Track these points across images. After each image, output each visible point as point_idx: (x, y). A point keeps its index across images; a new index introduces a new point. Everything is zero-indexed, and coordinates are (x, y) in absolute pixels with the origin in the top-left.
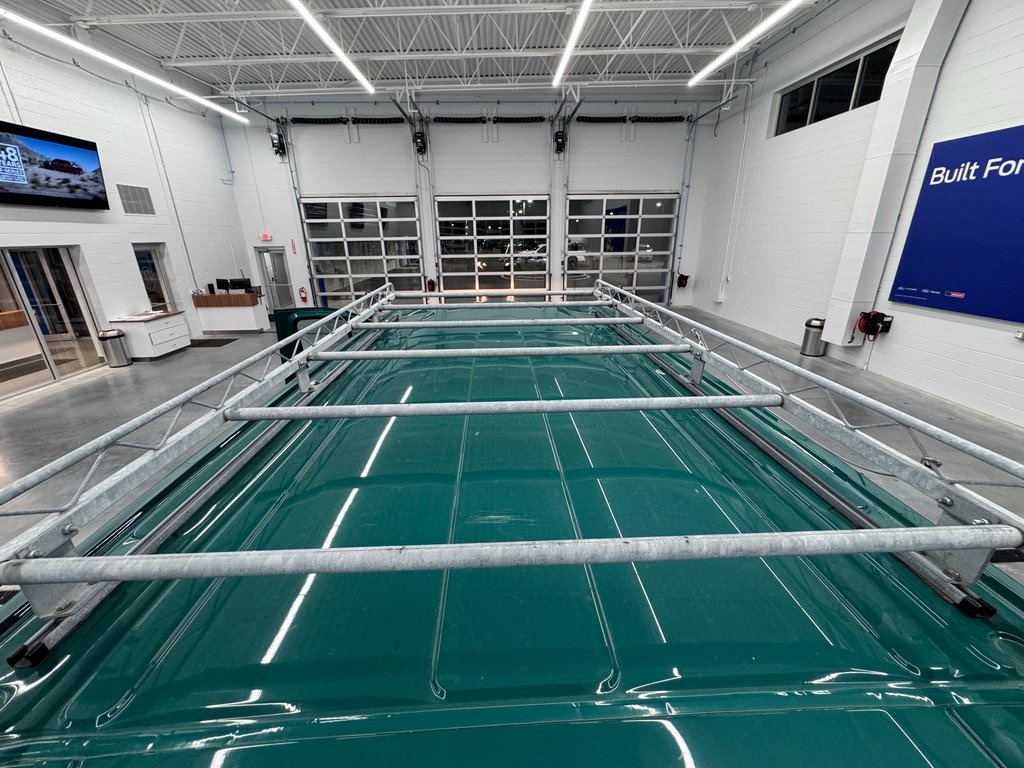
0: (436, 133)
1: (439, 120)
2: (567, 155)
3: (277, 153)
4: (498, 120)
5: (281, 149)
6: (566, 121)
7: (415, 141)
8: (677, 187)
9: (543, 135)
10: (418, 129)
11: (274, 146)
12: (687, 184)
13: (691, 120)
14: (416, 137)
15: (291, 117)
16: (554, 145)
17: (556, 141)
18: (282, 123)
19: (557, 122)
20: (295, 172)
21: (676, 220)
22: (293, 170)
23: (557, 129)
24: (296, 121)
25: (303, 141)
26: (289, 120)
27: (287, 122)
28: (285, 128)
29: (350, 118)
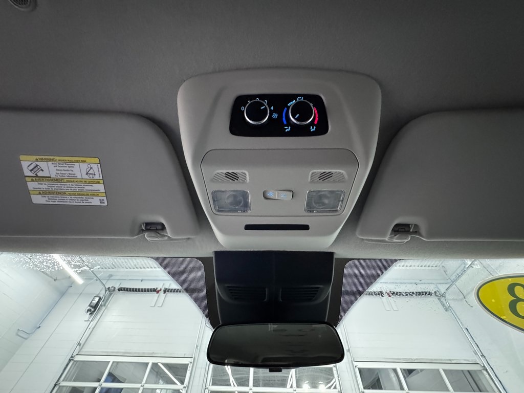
3: (89, 310)
5: (93, 309)
11: (90, 305)
12: (479, 352)
15: (119, 287)
18: (110, 291)
20: (92, 329)
22: (92, 327)
26: (117, 289)
27: (114, 290)
28: (111, 294)
29: (163, 289)
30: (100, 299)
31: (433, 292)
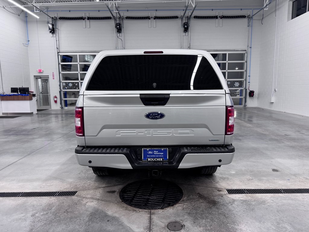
0: (127, 24)
1: (128, 18)
2: (189, 33)
3: (50, 32)
4: (156, 18)
5: (53, 31)
6: (189, 18)
7: (116, 27)
8: (245, 48)
9: (177, 25)
10: (118, 22)
11: (49, 29)
12: (250, 46)
13: (249, 17)
14: (117, 25)
15: (59, 17)
16: (183, 29)
17: (184, 27)
18: (54, 19)
19: (184, 19)
20: (58, 41)
21: (245, 63)
22: (57, 40)
23: (184, 21)
24: (61, 18)
25: (63, 27)
26: (58, 18)
27: (57, 19)
28: (56, 22)
29: (86, 17)
30: (53, 25)
31: (247, 16)
